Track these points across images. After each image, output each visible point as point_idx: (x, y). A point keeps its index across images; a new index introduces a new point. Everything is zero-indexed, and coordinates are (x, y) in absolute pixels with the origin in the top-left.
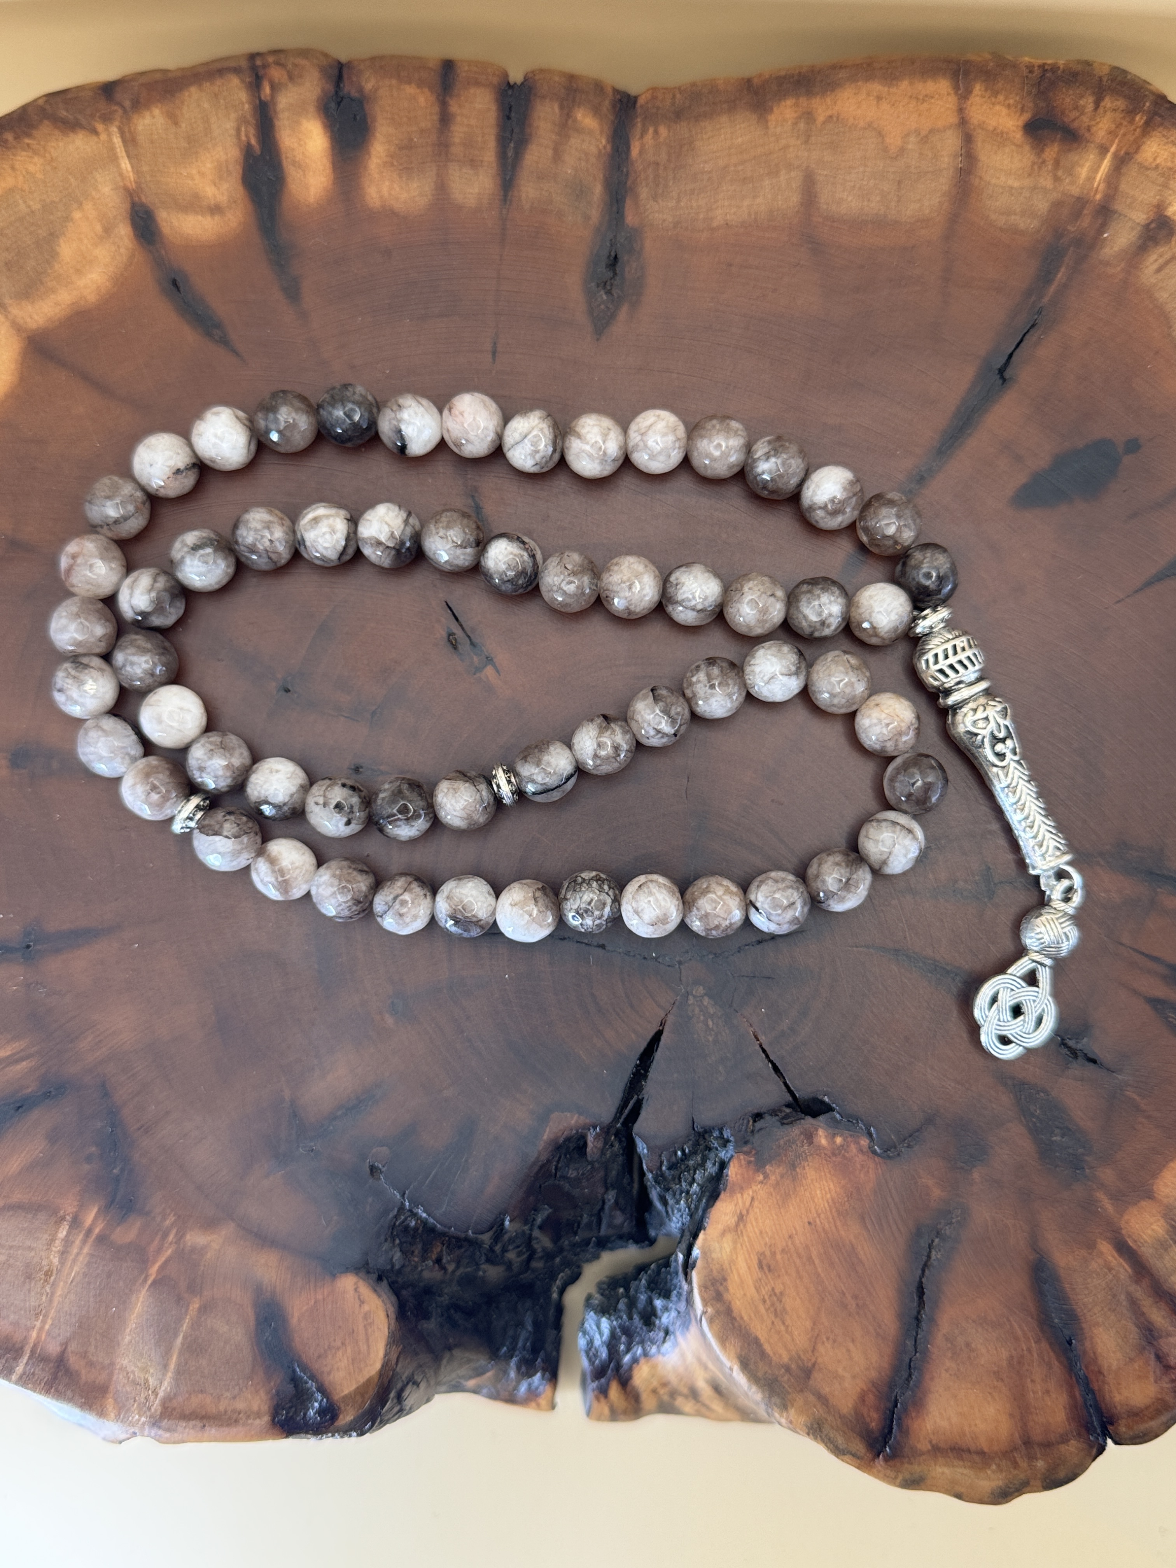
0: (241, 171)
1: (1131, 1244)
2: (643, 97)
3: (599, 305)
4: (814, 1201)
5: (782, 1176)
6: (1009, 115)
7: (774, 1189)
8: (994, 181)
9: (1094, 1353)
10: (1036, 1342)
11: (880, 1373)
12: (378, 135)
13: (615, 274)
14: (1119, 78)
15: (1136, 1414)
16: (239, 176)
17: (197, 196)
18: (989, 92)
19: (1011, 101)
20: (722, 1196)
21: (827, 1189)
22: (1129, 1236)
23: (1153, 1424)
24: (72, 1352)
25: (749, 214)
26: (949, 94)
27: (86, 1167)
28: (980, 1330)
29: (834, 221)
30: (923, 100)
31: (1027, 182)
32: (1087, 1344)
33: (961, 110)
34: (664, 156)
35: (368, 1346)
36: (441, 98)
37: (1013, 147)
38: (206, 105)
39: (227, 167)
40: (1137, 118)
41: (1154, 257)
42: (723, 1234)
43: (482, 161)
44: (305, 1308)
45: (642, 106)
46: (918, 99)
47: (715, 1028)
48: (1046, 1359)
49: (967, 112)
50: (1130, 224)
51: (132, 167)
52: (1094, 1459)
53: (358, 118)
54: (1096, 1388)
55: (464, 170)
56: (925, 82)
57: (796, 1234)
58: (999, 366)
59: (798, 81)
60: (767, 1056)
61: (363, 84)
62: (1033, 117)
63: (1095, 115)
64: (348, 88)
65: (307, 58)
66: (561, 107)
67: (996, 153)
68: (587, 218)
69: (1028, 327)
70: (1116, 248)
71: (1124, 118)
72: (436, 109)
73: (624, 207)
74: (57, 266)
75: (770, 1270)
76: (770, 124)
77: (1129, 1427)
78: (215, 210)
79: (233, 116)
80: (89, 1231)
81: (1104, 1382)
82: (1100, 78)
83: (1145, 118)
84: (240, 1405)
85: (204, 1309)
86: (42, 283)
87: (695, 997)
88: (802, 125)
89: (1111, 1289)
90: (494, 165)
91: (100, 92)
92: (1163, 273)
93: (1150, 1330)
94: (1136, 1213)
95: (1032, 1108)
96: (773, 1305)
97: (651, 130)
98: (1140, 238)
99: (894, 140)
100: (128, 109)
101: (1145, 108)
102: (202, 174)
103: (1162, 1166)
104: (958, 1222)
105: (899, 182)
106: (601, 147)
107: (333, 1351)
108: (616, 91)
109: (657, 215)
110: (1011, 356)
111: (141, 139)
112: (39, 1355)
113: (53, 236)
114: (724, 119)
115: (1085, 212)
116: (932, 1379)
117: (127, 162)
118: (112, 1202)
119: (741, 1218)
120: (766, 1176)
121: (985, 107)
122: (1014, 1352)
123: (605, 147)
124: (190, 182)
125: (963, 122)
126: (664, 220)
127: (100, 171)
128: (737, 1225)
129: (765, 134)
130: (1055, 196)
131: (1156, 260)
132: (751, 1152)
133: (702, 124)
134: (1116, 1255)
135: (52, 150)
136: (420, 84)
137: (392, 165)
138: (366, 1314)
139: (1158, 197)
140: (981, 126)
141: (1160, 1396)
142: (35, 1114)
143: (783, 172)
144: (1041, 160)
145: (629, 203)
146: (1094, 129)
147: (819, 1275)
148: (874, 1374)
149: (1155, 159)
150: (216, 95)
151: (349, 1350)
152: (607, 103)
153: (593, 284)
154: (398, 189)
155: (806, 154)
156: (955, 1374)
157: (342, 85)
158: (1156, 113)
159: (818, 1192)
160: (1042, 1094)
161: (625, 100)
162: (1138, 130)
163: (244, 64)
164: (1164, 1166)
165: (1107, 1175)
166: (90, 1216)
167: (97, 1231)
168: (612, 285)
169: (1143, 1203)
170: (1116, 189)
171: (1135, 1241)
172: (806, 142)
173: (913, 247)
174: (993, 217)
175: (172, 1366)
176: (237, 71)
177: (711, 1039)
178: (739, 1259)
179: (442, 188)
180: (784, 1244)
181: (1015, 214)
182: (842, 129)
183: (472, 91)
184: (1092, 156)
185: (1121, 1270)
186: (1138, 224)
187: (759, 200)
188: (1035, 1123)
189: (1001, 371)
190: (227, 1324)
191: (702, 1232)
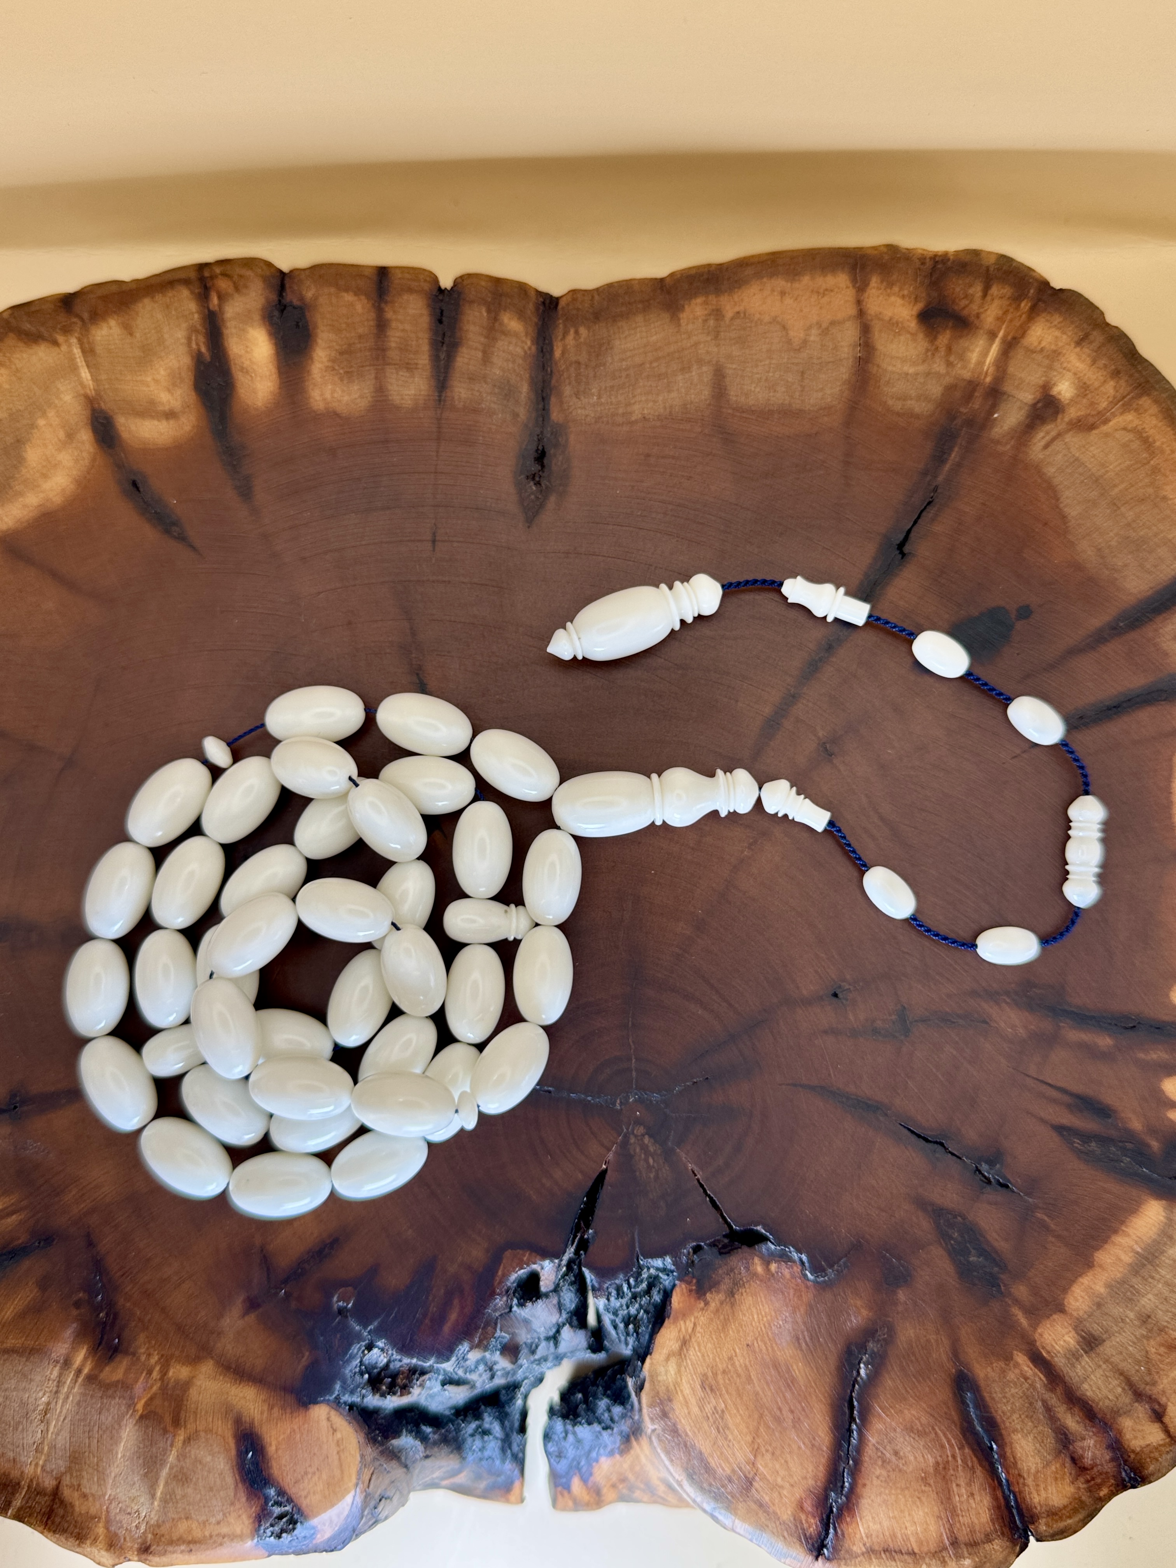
0: (193, 378)
1: (1045, 1354)
2: (564, 299)
3: (529, 495)
4: (751, 1324)
5: (722, 1303)
6: (903, 305)
7: (714, 1314)
8: (890, 368)
9: (1014, 1458)
10: (959, 1449)
11: (816, 1482)
12: (319, 341)
13: (543, 466)
14: (1004, 268)
15: (1053, 1514)
16: (191, 383)
17: (152, 402)
18: (885, 284)
19: (906, 292)
20: (667, 1322)
21: (763, 1313)
22: (1043, 1348)
23: (1069, 1521)
24: (67, 1486)
25: (665, 408)
26: (847, 287)
27: (75, 1312)
28: (907, 1438)
29: (743, 412)
30: (824, 294)
31: (921, 368)
32: (1008, 1450)
33: (859, 302)
34: (583, 357)
35: (342, 1472)
36: (377, 304)
37: (908, 336)
38: (160, 316)
39: (180, 374)
40: (1023, 305)
41: (1041, 434)
42: (667, 1359)
43: (417, 364)
44: (282, 1437)
45: (563, 308)
46: (818, 293)
47: (655, 1165)
48: (970, 1464)
49: (864, 304)
50: (1018, 404)
51: (91, 376)
52: (1018, 1556)
53: (301, 326)
54: (1017, 1490)
55: (401, 373)
56: (825, 276)
57: (736, 1356)
58: (898, 542)
59: (708, 279)
60: (705, 1191)
61: (304, 293)
62: (926, 306)
63: (983, 303)
64: (290, 297)
65: (252, 269)
66: (489, 311)
67: (892, 342)
68: (516, 415)
69: (925, 505)
70: (1006, 427)
71: (1010, 305)
72: (372, 315)
73: (549, 404)
74: (24, 471)
75: (712, 1390)
76: (682, 321)
77: (1047, 1525)
78: (170, 415)
79: (184, 325)
80: (79, 1371)
81: (1024, 1484)
82: (988, 268)
83: (1029, 304)
84: (225, 1530)
85: (188, 1440)
86: (11, 488)
87: (636, 1136)
88: (712, 322)
89: (1027, 1398)
90: (428, 367)
91: (59, 304)
92: (1050, 449)
93: (1065, 1434)
94: (1048, 1326)
95: (950, 1231)
96: (714, 1422)
97: (572, 331)
98: (1027, 418)
99: (797, 334)
100: (87, 321)
101: (1030, 295)
102: (156, 381)
103: (1072, 1282)
104: (884, 1340)
105: (803, 373)
106: (526, 348)
107: (309, 1476)
108: (539, 293)
109: (579, 411)
110: (909, 532)
111: (99, 349)
112: (35, 1489)
113: (19, 443)
114: (639, 319)
115: (977, 394)
116: (864, 1485)
117: (87, 371)
118: (100, 1344)
119: (685, 1343)
120: (707, 1303)
121: (881, 298)
122: (939, 1458)
123: (530, 348)
124: (145, 389)
125: (861, 313)
126: (587, 416)
127: (62, 380)
128: (681, 1349)
129: (677, 332)
130: (947, 380)
131: (1043, 438)
132: (691, 1282)
133: (620, 324)
134: (1031, 1365)
135: (17, 361)
136: (357, 292)
137: (334, 369)
138: (338, 1441)
139: (1043, 379)
140: (878, 316)
141: (1077, 1496)
142: (26, 1264)
143: (695, 367)
144: (934, 347)
145: (553, 400)
146: (983, 316)
147: (757, 1394)
148: (811, 1482)
149: (1040, 343)
150: (168, 307)
151: (324, 1476)
152: (531, 306)
153: (522, 476)
154: (340, 393)
155: (716, 350)
156: (886, 1481)
157: (284, 294)
158: (1039, 300)
159: (755, 1316)
160: (959, 1218)
161: (548, 301)
162: (1024, 316)
163: (193, 275)
164: (1074, 1281)
165: (1021, 1291)
166: (80, 1356)
167: (86, 1371)
168: (540, 477)
169: (1055, 1316)
170: (1004, 371)
171: (1048, 1352)
172: (716, 337)
173: (816, 434)
174: (890, 402)
175: (159, 1494)
176: (186, 282)
177: (652, 1176)
178: (683, 1381)
179: (380, 390)
180: (725, 1365)
181: (911, 399)
182: (749, 325)
183: (405, 297)
184: (981, 342)
185: (1037, 1379)
186: (1026, 404)
187: (674, 395)
188: (952, 1245)
189: (901, 546)
190: (209, 1455)
191: (649, 1357)
